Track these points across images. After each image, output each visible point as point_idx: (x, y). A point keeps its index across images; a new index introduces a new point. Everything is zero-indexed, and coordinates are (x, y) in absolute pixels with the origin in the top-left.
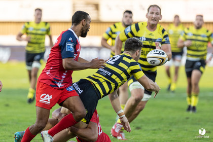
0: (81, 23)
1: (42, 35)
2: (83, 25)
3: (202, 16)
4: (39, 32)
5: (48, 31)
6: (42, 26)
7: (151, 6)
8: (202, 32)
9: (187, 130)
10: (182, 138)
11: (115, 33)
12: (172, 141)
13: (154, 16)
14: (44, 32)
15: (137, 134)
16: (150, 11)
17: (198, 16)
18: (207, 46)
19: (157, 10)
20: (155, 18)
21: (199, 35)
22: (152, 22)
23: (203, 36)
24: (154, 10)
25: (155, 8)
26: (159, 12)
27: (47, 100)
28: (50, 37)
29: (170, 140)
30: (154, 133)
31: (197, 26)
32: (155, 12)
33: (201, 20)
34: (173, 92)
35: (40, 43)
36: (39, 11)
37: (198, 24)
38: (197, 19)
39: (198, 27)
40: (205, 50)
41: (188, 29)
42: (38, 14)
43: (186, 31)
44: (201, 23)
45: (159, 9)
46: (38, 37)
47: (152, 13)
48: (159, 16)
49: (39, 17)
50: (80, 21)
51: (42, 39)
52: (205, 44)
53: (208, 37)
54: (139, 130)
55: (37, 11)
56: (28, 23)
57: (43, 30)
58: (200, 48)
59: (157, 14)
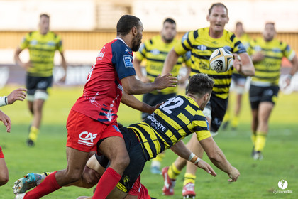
0: (131, 32)
1: (50, 51)
2: (133, 35)
3: (273, 24)
4: (46, 47)
5: (58, 46)
6: (50, 39)
7: (214, 5)
8: (274, 45)
9: (253, 182)
10: (246, 193)
11: (149, 51)
12: (232, 197)
13: (218, 19)
14: (53, 48)
16: (213, 12)
17: (268, 24)
18: (281, 65)
19: (223, 11)
20: (219, 22)
21: (270, 50)
22: (215, 28)
23: (276, 51)
24: (218, 11)
25: (220, 8)
26: (225, 13)
27: (89, 141)
28: (62, 54)
29: (230, 196)
30: (208, 186)
31: (268, 37)
32: (220, 14)
33: (273, 29)
34: (234, 129)
35: (47, 63)
36: (45, 17)
37: (269, 35)
38: (266, 29)
39: (269, 39)
40: (278, 71)
41: (255, 41)
42: (44, 22)
43: (253, 44)
44: (272, 33)
45: (225, 10)
46: (44, 53)
47: (216, 15)
48: (225, 19)
49: (45, 25)
50: (130, 29)
51: (49, 57)
52: (278, 62)
53: (283, 52)
55: (43, 18)
56: (30, 33)
57: (50, 44)
58: (271, 68)
59: (223, 16)
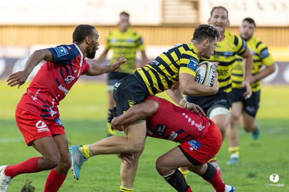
1: (130, 48)
6: (128, 36)
7: (215, 8)
13: (219, 20)
15: (250, 184)
16: (214, 14)
19: (224, 13)
20: (220, 23)
24: (218, 13)
25: (221, 10)
26: (226, 15)
32: (220, 15)
46: (124, 50)
47: (217, 17)
48: (226, 21)
50: (83, 39)
54: (253, 178)
57: (130, 41)
59: (223, 17)
